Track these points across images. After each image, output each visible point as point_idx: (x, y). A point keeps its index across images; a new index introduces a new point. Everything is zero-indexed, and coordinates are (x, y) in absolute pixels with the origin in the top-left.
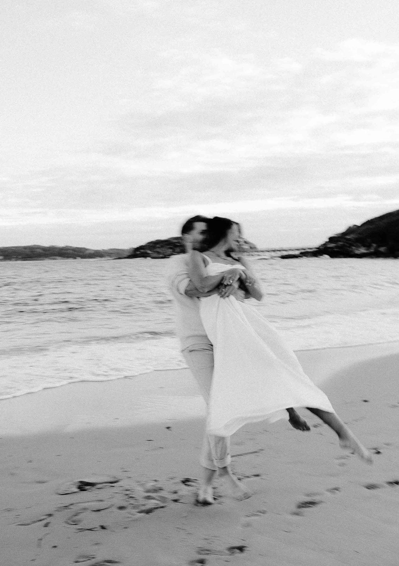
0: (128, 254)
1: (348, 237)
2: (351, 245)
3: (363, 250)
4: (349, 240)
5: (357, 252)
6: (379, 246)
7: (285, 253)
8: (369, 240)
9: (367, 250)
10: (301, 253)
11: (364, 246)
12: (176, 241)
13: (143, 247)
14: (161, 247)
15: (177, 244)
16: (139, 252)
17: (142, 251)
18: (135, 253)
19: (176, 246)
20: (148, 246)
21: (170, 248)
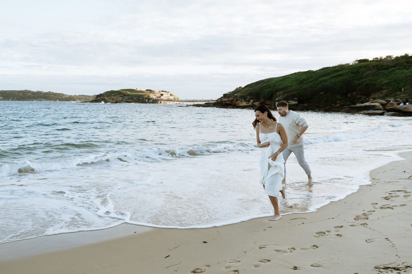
0: (91, 99)
1: (236, 95)
2: (237, 100)
3: (244, 104)
4: (236, 96)
5: (241, 105)
6: (254, 102)
7: (196, 103)
8: (249, 97)
9: (247, 103)
10: (206, 104)
11: (246, 101)
12: (125, 92)
13: (102, 95)
14: (114, 95)
15: (126, 94)
16: (100, 98)
17: (101, 97)
18: (96, 99)
19: (125, 95)
20: (106, 94)
21: (121, 96)
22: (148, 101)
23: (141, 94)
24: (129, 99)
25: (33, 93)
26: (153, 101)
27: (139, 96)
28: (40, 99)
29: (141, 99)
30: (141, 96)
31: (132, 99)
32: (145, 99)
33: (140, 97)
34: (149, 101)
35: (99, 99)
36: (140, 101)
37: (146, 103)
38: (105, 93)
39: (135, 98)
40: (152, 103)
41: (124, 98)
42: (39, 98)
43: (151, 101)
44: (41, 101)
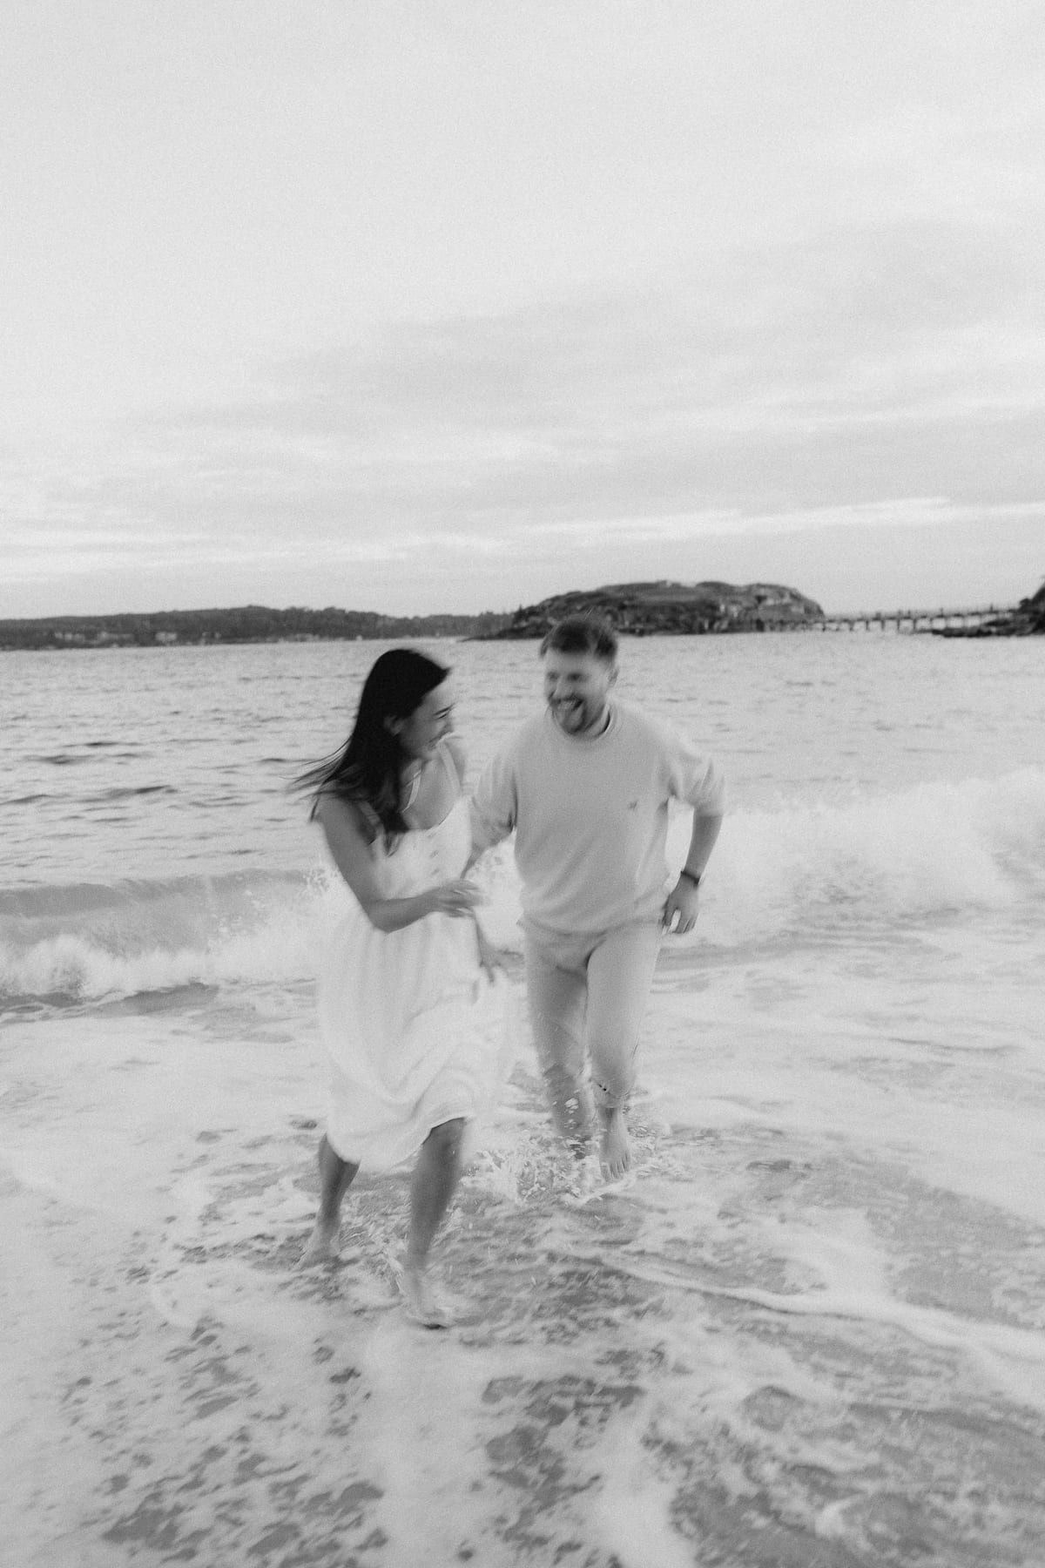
0: (497, 627)
12: (621, 595)
13: (538, 610)
14: (583, 609)
15: (626, 603)
16: (527, 620)
17: (533, 619)
18: (516, 626)
19: (623, 607)
20: (550, 606)
21: (609, 612)
22: (711, 625)
23: (683, 599)
24: (638, 620)
25: (274, 614)
26: (730, 624)
27: (674, 609)
28: (298, 636)
29: (682, 617)
30: (682, 608)
31: (648, 620)
32: (700, 619)
33: (681, 612)
34: (716, 625)
35: (524, 624)
36: (682, 625)
37: (702, 631)
38: (549, 603)
39: (661, 617)
40: (725, 631)
41: (620, 618)
42: (295, 633)
43: (725, 625)
44: (303, 640)
